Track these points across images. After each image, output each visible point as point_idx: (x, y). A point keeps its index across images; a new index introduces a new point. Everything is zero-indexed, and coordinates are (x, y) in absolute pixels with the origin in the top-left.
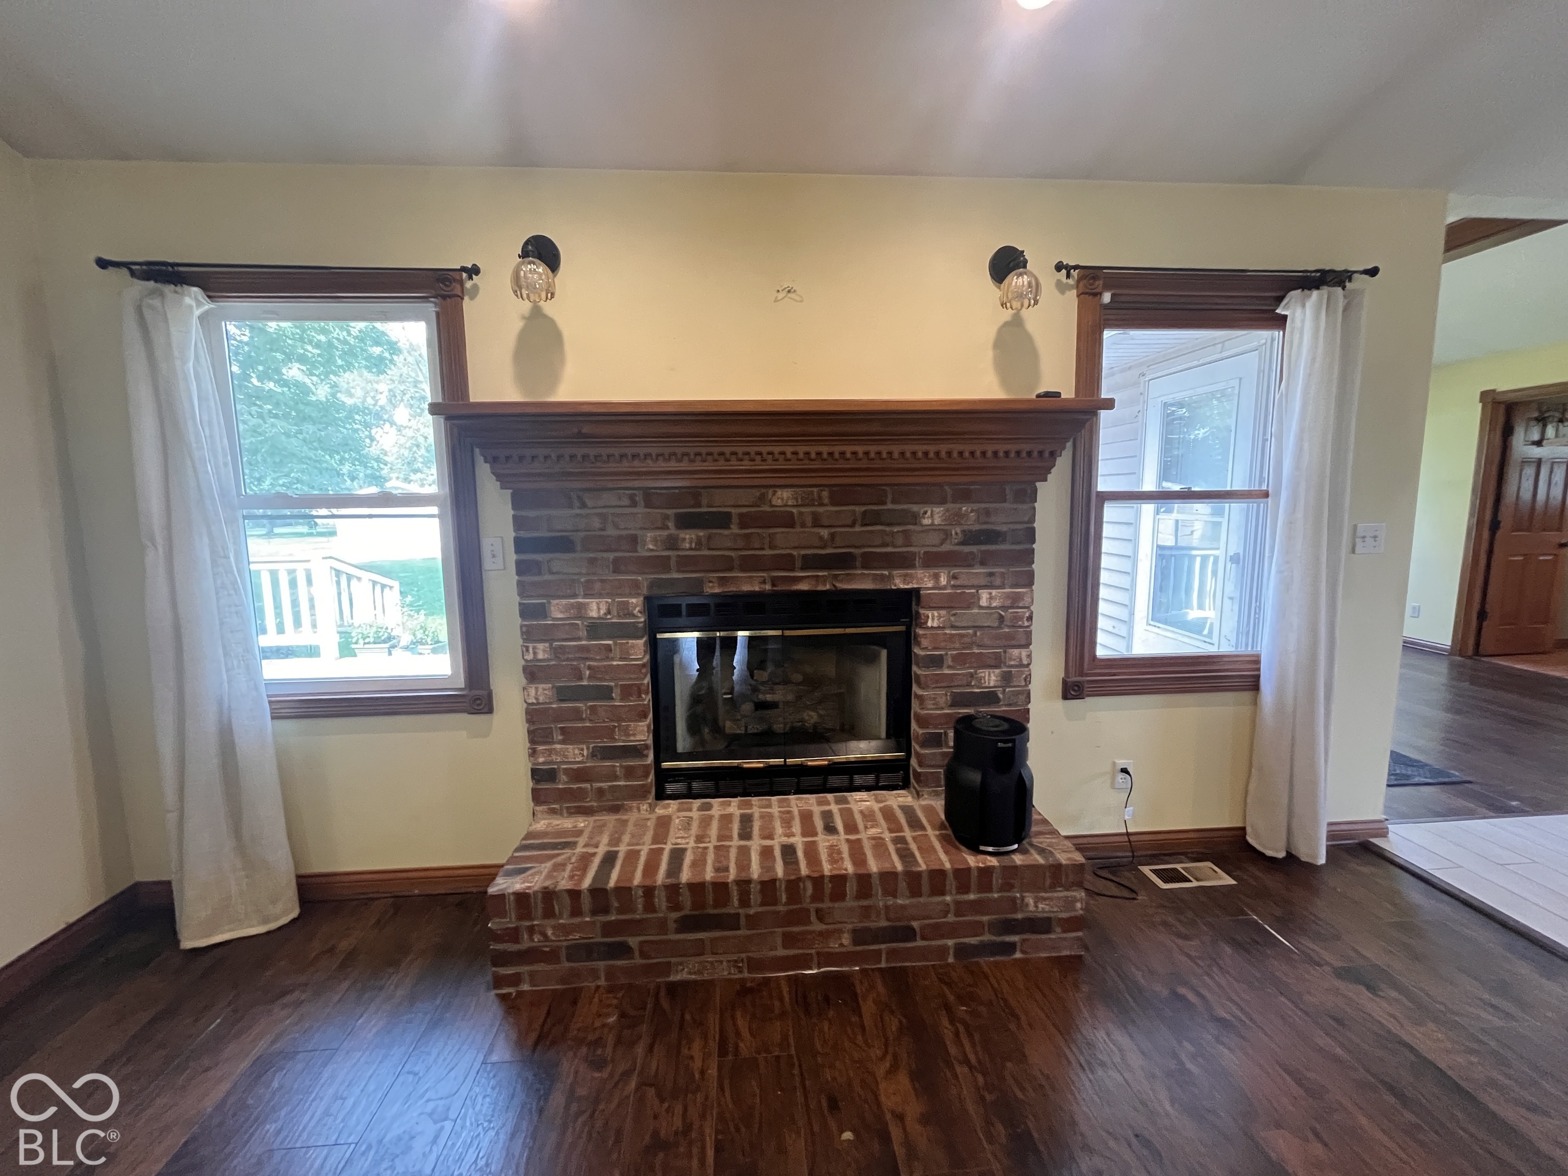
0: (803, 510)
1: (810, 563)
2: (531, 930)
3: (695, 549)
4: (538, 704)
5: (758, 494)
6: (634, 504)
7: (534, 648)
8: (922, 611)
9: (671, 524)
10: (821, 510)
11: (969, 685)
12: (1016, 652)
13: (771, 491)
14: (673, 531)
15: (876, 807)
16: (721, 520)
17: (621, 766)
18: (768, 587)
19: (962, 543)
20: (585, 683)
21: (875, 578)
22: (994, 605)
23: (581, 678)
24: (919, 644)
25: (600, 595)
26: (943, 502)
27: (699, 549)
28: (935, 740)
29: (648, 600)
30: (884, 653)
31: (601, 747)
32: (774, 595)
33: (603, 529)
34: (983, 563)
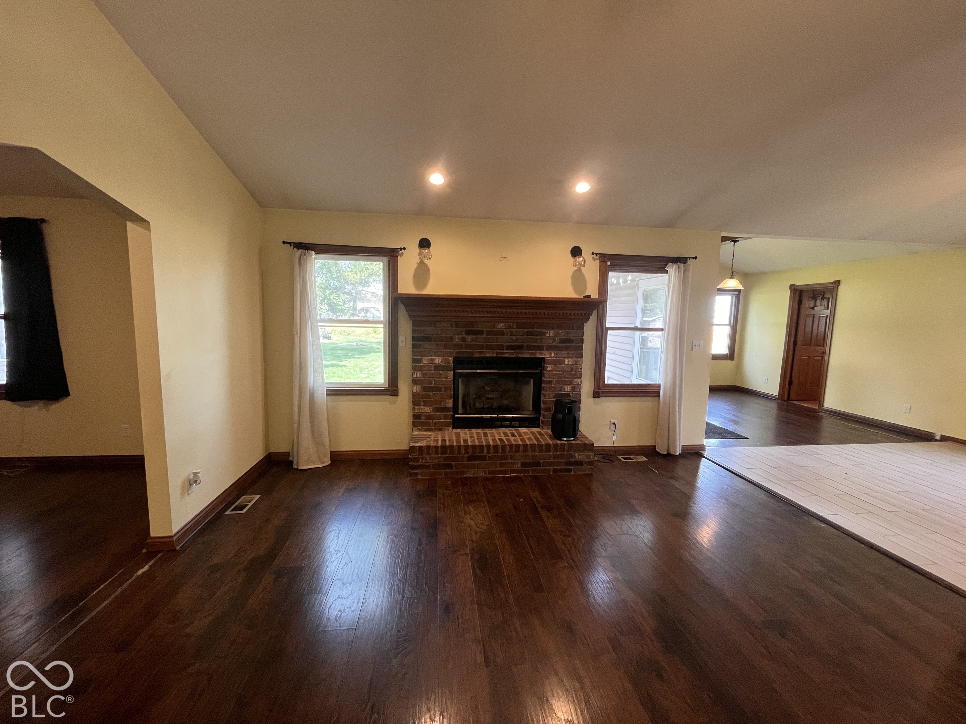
0: (507, 330)
1: (509, 348)
2: (422, 458)
3: (472, 342)
4: (417, 392)
5: (493, 324)
6: (452, 326)
7: (416, 373)
8: (545, 365)
9: (464, 333)
10: (513, 330)
11: (561, 391)
12: (576, 380)
13: (497, 323)
14: (464, 336)
15: (528, 431)
16: (481, 332)
17: (443, 415)
18: (495, 355)
19: (559, 343)
20: (432, 386)
21: (530, 353)
22: (569, 364)
23: (431, 384)
24: (544, 376)
25: (439, 356)
26: (553, 329)
27: (473, 342)
28: (548, 409)
29: (455, 358)
30: (532, 381)
31: (437, 408)
32: (496, 358)
33: (442, 334)
34: (566, 350)
